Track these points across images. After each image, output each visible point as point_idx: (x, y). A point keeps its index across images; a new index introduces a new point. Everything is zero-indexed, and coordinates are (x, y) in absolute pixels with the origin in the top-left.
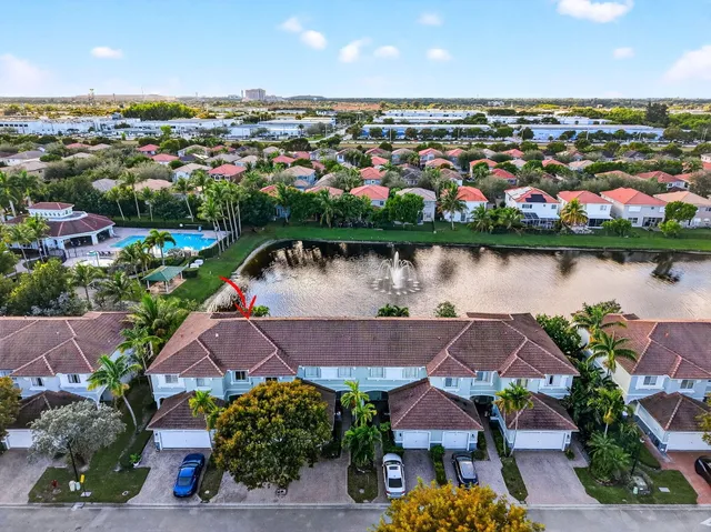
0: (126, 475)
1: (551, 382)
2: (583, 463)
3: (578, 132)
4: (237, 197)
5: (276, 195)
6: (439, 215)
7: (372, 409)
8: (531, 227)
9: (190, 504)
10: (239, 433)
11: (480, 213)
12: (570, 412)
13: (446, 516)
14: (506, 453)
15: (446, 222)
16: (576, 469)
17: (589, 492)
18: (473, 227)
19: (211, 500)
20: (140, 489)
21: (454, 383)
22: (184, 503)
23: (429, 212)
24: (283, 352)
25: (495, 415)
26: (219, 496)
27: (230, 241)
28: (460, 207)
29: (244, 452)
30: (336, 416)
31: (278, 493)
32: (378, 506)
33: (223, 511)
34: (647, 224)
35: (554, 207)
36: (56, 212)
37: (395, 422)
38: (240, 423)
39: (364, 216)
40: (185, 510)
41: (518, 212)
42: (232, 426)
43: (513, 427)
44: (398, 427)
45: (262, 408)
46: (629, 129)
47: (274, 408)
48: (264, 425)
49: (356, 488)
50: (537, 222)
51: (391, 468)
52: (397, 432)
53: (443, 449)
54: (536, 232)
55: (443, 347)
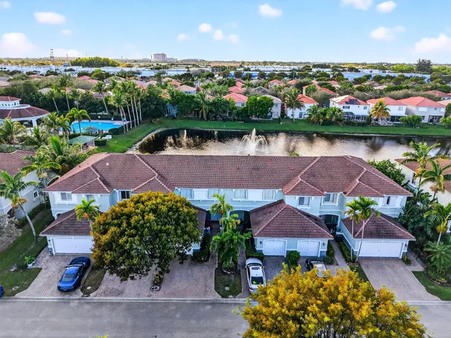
0: (19, 274)
1: (388, 203)
2: (419, 268)
3: (373, 76)
4: (139, 94)
5: (168, 97)
6: (283, 113)
7: (236, 218)
8: (350, 121)
9: (72, 297)
10: (113, 229)
11: (314, 111)
12: (405, 226)
13: (317, 296)
14: (352, 260)
15: (288, 118)
16: (414, 272)
17: (429, 291)
18: (308, 121)
19: (91, 295)
20: (29, 285)
21: (306, 202)
22: (67, 297)
23: (276, 112)
24: (162, 177)
25: (340, 231)
26: (99, 291)
27: (133, 126)
28: (299, 105)
29: (118, 245)
30: (206, 231)
31: (152, 289)
32: (241, 300)
33: (101, 304)
34: (431, 121)
35: (365, 108)
36: (7, 103)
37: (256, 231)
38: (116, 221)
39: (230, 114)
40: (67, 302)
41: (340, 111)
42: (109, 224)
43: (359, 237)
44: (259, 235)
45: (138, 209)
46: (406, 75)
47: (147, 209)
48: (138, 222)
49: (221, 286)
50: (353, 118)
51: (253, 269)
52: (258, 240)
53: (298, 254)
54: (353, 124)
55: (296, 175)
